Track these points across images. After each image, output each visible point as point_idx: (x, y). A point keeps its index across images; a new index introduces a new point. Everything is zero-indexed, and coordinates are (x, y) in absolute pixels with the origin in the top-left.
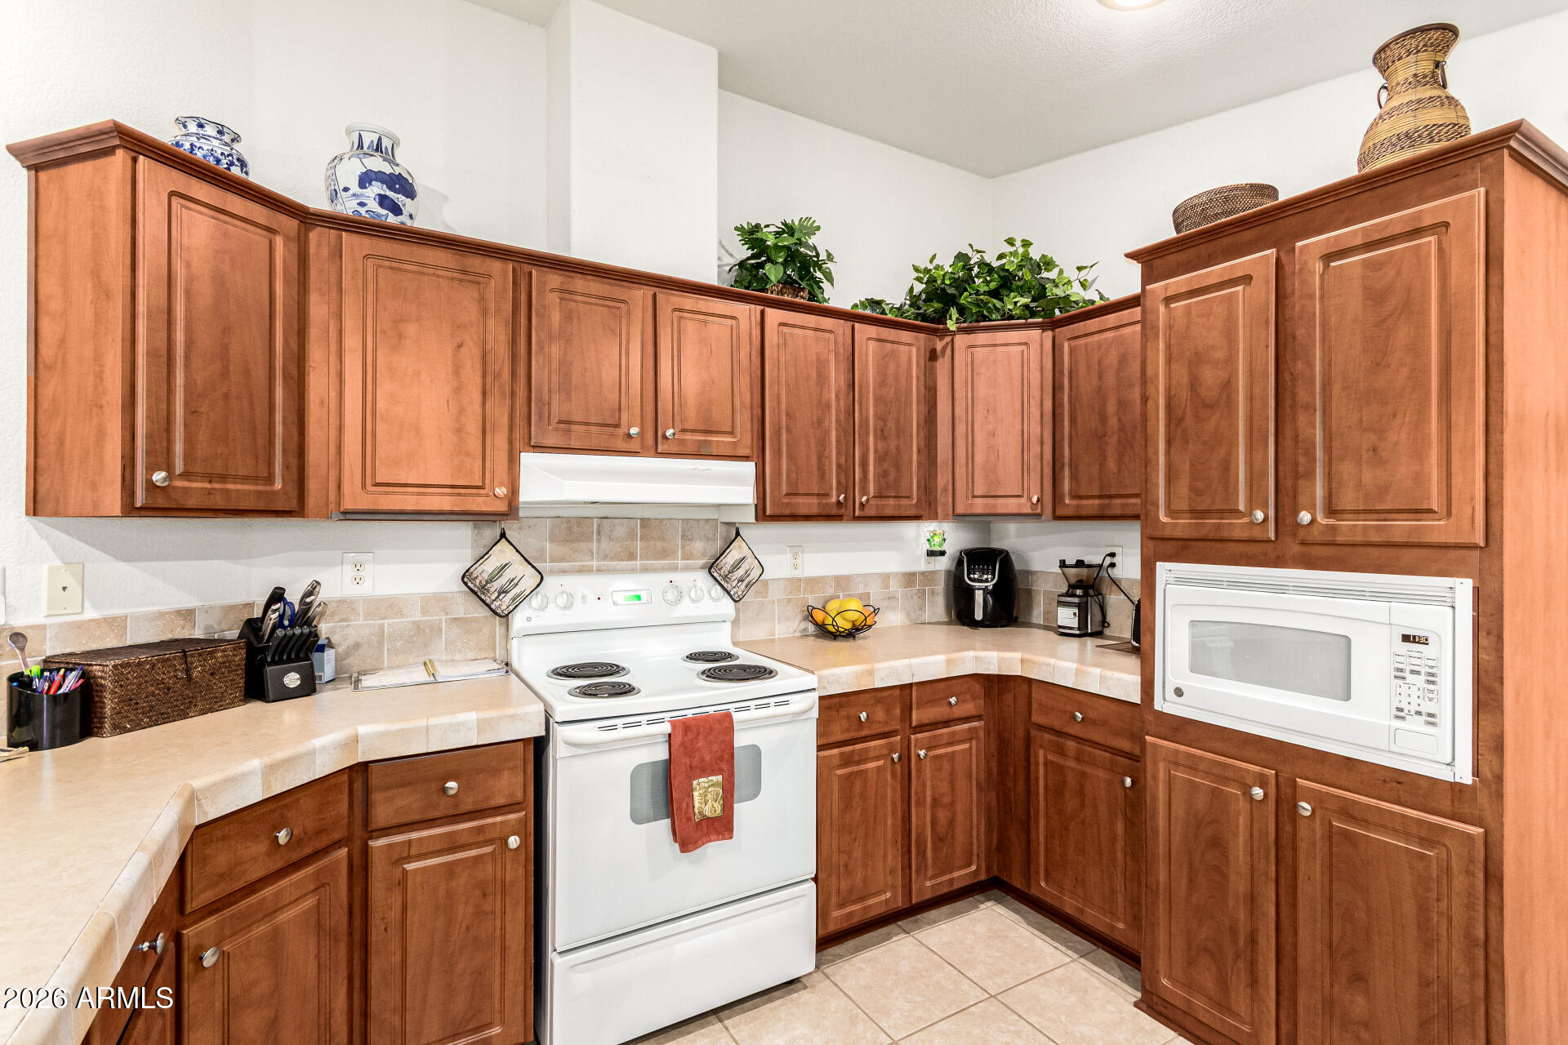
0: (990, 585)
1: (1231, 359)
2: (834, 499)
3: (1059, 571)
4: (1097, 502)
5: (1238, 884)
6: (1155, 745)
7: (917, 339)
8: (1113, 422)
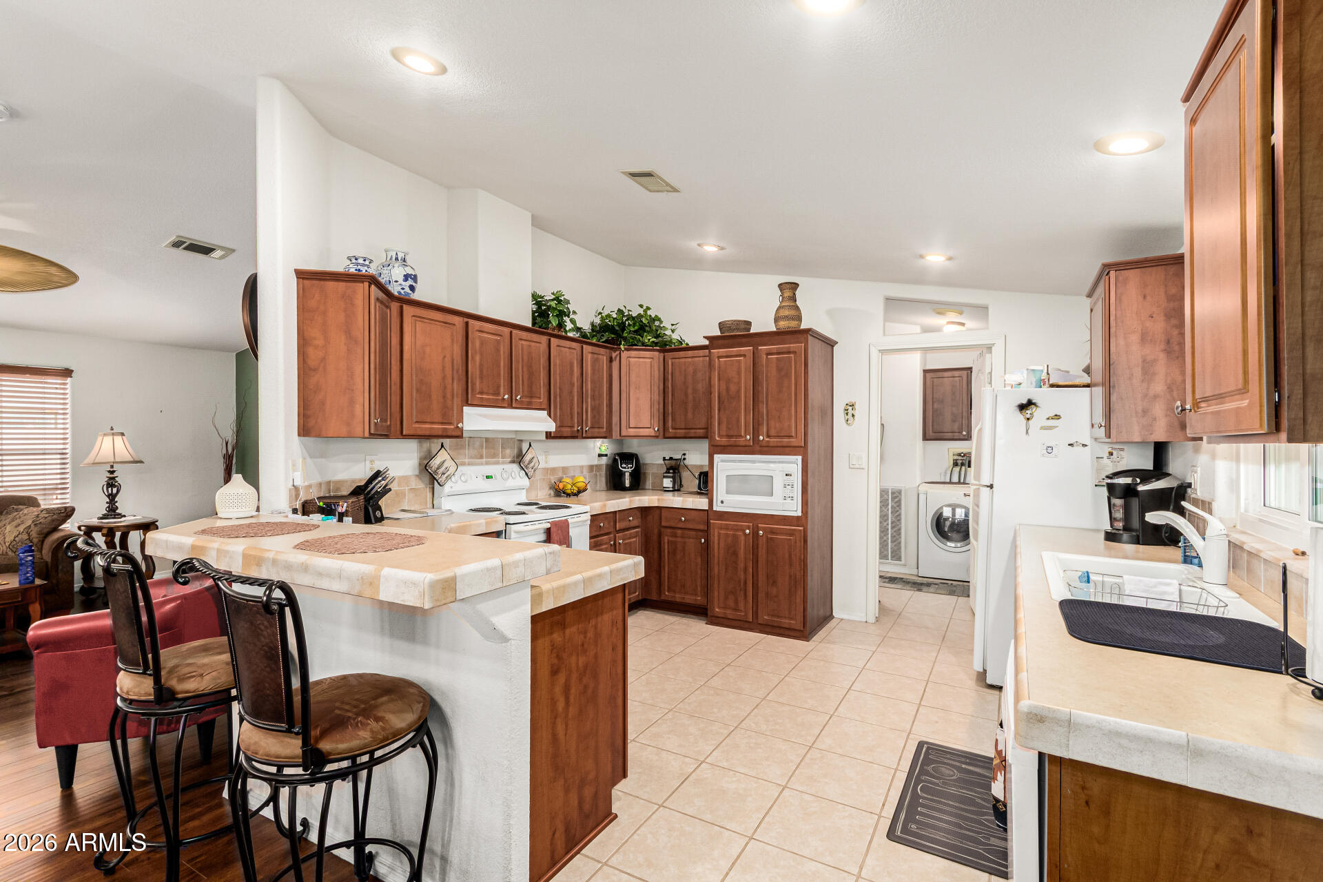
0: (630, 470)
1: (739, 383)
2: (576, 429)
3: (663, 462)
4: (683, 431)
5: (741, 565)
6: (714, 523)
7: (606, 352)
8: (690, 397)
